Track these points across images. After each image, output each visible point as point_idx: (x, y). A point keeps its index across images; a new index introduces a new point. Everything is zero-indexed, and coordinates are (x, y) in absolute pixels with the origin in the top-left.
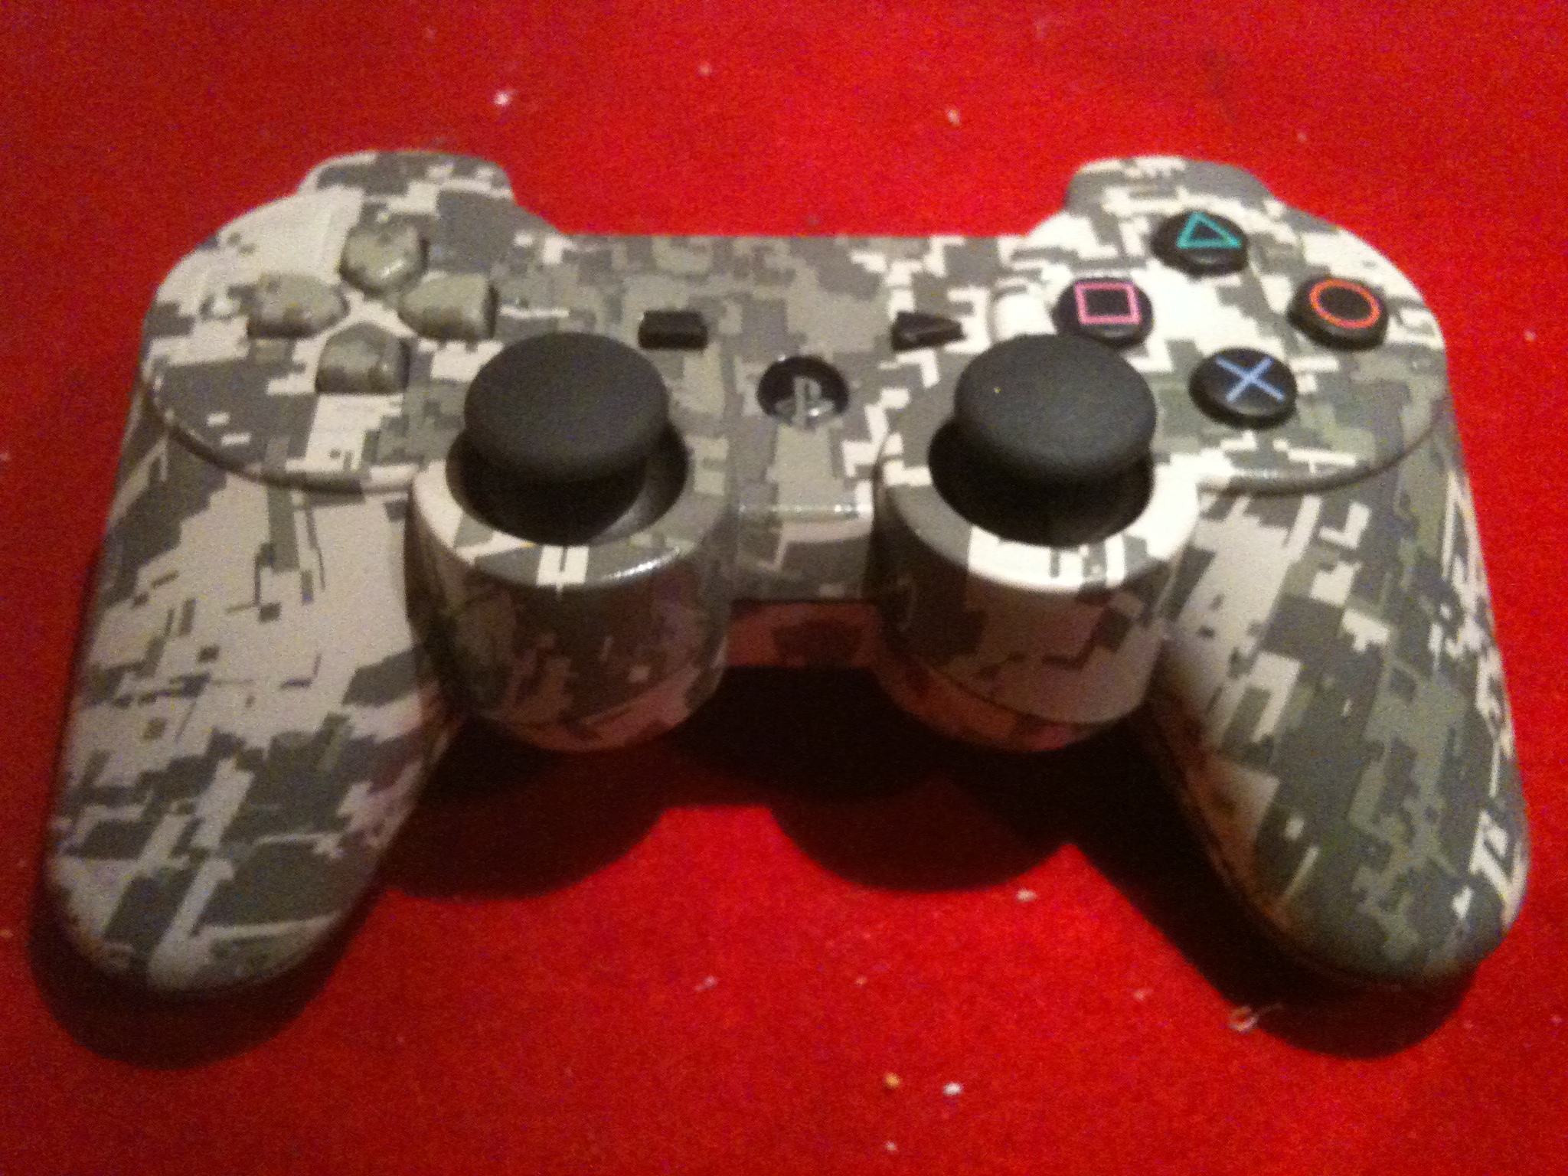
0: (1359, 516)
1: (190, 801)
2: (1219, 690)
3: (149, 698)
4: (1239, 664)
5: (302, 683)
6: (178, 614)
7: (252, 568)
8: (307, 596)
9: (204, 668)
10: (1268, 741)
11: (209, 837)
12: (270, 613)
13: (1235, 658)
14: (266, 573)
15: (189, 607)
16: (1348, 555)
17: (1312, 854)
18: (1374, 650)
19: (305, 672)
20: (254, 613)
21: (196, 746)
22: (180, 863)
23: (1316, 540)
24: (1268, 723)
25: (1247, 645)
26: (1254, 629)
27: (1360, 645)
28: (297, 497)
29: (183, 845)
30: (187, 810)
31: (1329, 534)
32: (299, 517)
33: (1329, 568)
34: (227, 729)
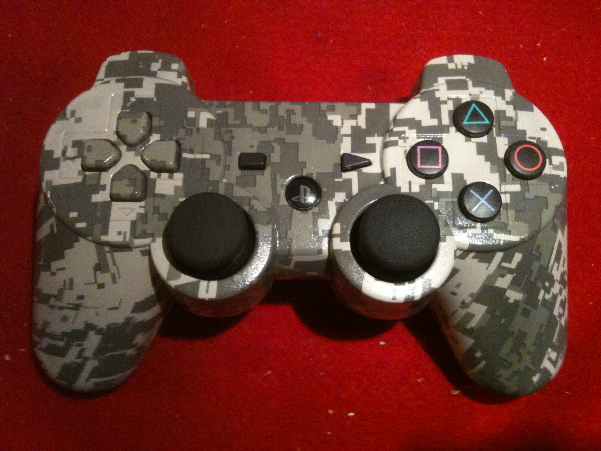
0: (518, 257)
1: (81, 342)
2: (456, 311)
3: (61, 308)
4: (464, 305)
5: (116, 308)
6: (68, 282)
7: (92, 271)
8: (114, 281)
9: (79, 302)
10: (472, 329)
11: (88, 353)
12: (101, 286)
13: (463, 303)
14: (98, 273)
15: (71, 280)
16: (511, 271)
17: (483, 363)
18: (516, 302)
19: (117, 305)
20: (95, 286)
21: (80, 326)
22: (79, 361)
23: (499, 266)
24: (473, 323)
25: (468, 300)
26: (471, 295)
27: (511, 301)
28: (107, 249)
29: (80, 355)
30: (80, 345)
31: (504, 264)
32: (108, 255)
33: (503, 276)
34: (90, 321)
